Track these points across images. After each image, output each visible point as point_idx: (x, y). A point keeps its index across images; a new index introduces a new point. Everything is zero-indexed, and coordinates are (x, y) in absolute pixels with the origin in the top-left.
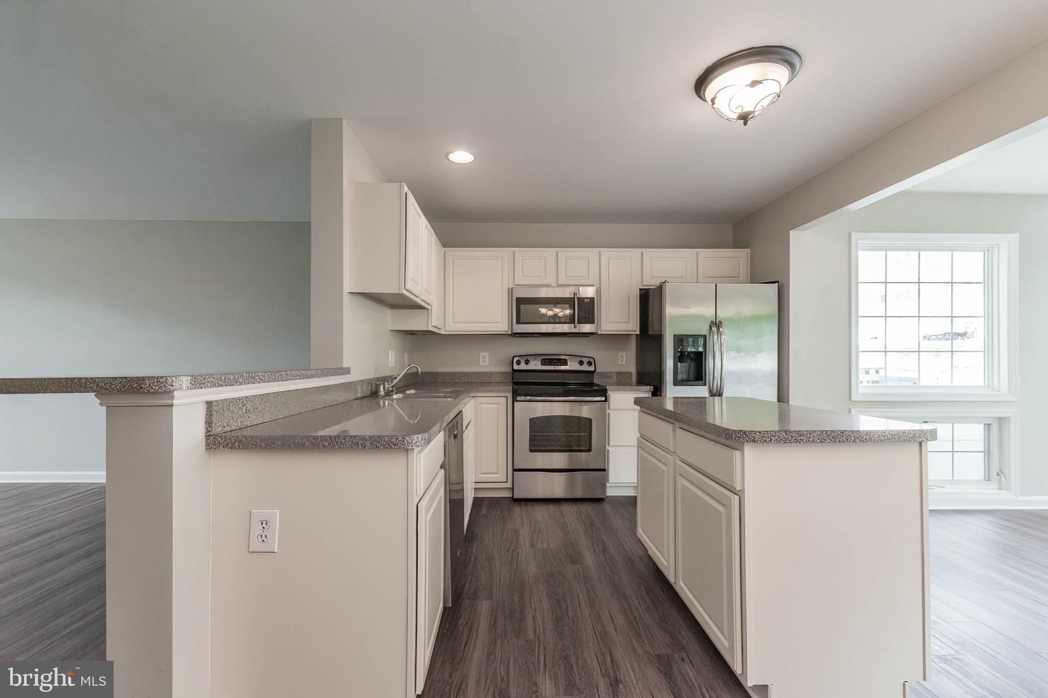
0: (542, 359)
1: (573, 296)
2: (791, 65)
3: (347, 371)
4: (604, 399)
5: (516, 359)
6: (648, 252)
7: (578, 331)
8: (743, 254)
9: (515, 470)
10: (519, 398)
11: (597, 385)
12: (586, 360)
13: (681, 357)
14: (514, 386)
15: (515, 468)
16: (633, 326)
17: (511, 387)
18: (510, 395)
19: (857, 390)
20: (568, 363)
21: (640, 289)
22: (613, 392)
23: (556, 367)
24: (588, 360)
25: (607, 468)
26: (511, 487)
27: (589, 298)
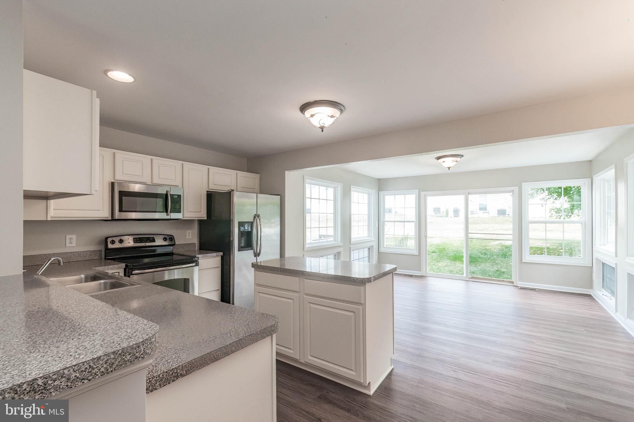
0: (135, 238)
1: (166, 193)
2: (342, 111)
4: (194, 265)
6: (213, 169)
7: (169, 218)
8: (257, 177)
10: (134, 272)
12: (168, 237)
16: (201, 214)
18: (122, 271)
19: (306, 246)
20: (156, 240)
21: (207, 191)
22: (201, 259)
24: (170, 237)
27: (177, 195)
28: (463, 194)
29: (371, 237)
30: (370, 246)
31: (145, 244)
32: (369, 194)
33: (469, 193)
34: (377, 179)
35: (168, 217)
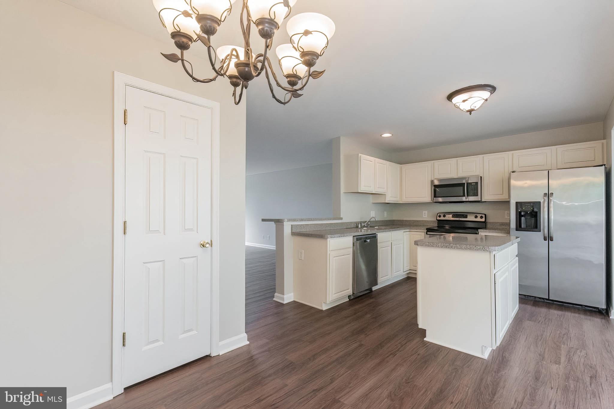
0: (452, 215)
1: (464, 182)
3: (341, 219)
5: (438, 215)
6: (517, 153)
7: (468, 200)
10: (428, 233)
16: (506, 196)
18: (426, 231)
20: (468, 217)
23: (460, 219)
27: (474, 183)
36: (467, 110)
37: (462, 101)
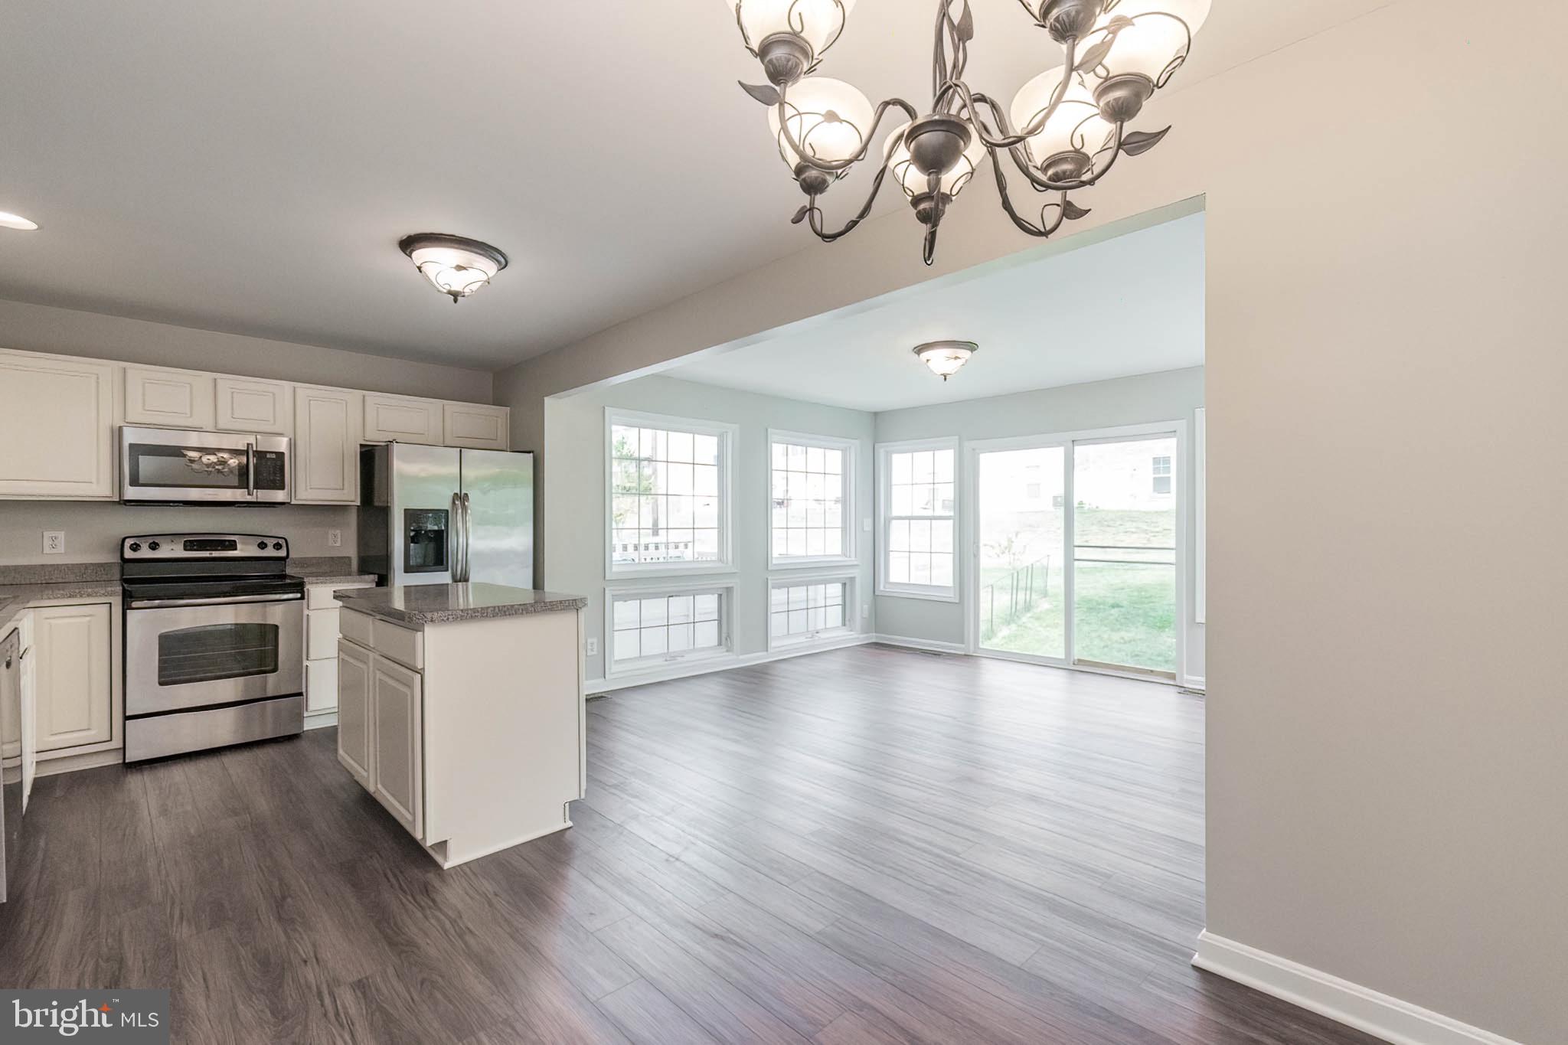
0: (185, 541)
1: (246, 449)
2: (498, 262)
4: (299, 595)
5: (128, 543)
6: (373, 398)
7: (255, 500)
8: (501, 413)
9: (127, 718)
10: (135, 604)
11: (292, 577)
12: (270, 542)
13: (415, 536)
14: (125, 585)
15: (127, 714)
16: (350, 493)
17: (121, 588)
18: (117, 601)
19: (611, 568)
20: (239, 546)
21: (361, 445)
22: (315, 585)
23: (213, 552)
24: (275, 541)
25: (304, 690)
26: (121, 746)
27: (276, 453)
28: (1059, 444)
29: (850, 557)
30: (846, 578)
31: (210, 554)
32: (844, 451)
33: (1073, 441)
34: (870, 413)
35: (249, 498)
36: (452, 289)
37: (454, 266)
